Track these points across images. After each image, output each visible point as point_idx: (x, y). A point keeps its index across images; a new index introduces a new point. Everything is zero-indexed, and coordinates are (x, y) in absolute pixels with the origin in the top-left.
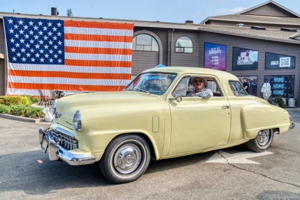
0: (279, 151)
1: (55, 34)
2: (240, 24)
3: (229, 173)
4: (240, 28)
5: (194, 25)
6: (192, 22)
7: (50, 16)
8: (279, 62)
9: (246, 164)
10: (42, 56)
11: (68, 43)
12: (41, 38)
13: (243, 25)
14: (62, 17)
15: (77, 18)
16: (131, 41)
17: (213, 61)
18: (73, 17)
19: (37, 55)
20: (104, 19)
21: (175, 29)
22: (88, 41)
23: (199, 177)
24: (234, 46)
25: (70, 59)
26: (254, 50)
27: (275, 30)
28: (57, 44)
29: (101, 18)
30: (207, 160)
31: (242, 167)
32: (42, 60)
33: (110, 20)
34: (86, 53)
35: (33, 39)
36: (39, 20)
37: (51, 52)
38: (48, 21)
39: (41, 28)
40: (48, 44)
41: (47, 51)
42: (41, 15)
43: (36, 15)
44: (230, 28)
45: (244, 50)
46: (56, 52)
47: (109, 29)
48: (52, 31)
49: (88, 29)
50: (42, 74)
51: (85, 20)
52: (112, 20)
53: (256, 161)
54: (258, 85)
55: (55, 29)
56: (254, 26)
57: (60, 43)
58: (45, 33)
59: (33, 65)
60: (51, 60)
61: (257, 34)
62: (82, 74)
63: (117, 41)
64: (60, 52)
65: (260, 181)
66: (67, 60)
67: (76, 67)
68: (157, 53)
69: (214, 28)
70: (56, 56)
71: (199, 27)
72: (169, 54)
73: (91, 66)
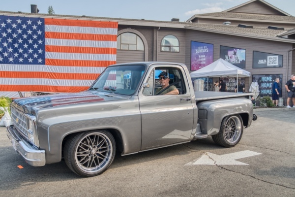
0: (267, 151)
1: (35, 32)
2: (227, 22)
3: (218, 175)
4: (227, 26)
5: (180, 23)
6: (178, 20)
7: (30, 14)
8: (267, 61)
9: (235, 166)
10: (21, 55)
11: (49, 42)
12: (20, 36)
13: (230, 23)
14: (43, 14)
15: (59, 15)
16: (116, 40)
17: (199, 60)
18: (54, 15)
19: (16, 55)
20: (87, 17)
21: (161, 27)
22: (70, 40)
23: (187, 180)
24: (222, 44)
25: (51, 58)
26: (241, 49)
27: (262, 28)
28: (37, 43)
29: (84, 16)
30: (195, 162)
31: (230, 168)
32: (21, 60)
33: (93, 17)
34: (68, 52)
35: (12, 37)
36: (18, 18)
37: (31, 51)
38: (28, 19)
39: (19, 26)
40: (28, 43)
41: (26, 51)
42: (20, 12)
43: (15, 13)
44: (217, 26)
45: (232, 49)
46: (35, 51)
47: (92, 28)
48: (32, 29)
49: (70, 27)
50: (21, 75)
51: (67, 18)
52: (96, 18)
53: (245, 162)
54: (246, 85)
55: (35, 27)
56: (241, 24)
57: (40, 42)
58: (25, 31)
59: (11, 65)
60: (30, 60)
61: (245, 32)
62: (64, 74)
63: (101, 40)
64: (40, 51)
65: (249, 182)
66: (48, 60)
67: (57, 67)
68: (143, 52)
69: (200, 26)
70: (36, 56)
71: (185, 25)
72: (155, 53)
73: (73, 65)
